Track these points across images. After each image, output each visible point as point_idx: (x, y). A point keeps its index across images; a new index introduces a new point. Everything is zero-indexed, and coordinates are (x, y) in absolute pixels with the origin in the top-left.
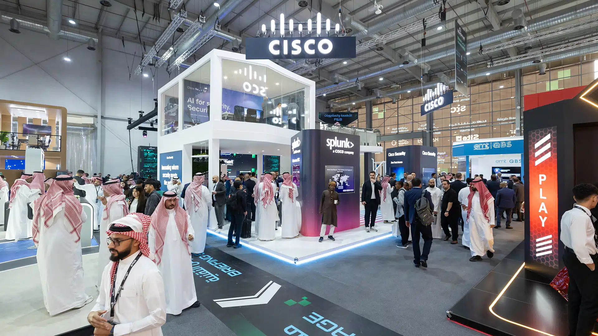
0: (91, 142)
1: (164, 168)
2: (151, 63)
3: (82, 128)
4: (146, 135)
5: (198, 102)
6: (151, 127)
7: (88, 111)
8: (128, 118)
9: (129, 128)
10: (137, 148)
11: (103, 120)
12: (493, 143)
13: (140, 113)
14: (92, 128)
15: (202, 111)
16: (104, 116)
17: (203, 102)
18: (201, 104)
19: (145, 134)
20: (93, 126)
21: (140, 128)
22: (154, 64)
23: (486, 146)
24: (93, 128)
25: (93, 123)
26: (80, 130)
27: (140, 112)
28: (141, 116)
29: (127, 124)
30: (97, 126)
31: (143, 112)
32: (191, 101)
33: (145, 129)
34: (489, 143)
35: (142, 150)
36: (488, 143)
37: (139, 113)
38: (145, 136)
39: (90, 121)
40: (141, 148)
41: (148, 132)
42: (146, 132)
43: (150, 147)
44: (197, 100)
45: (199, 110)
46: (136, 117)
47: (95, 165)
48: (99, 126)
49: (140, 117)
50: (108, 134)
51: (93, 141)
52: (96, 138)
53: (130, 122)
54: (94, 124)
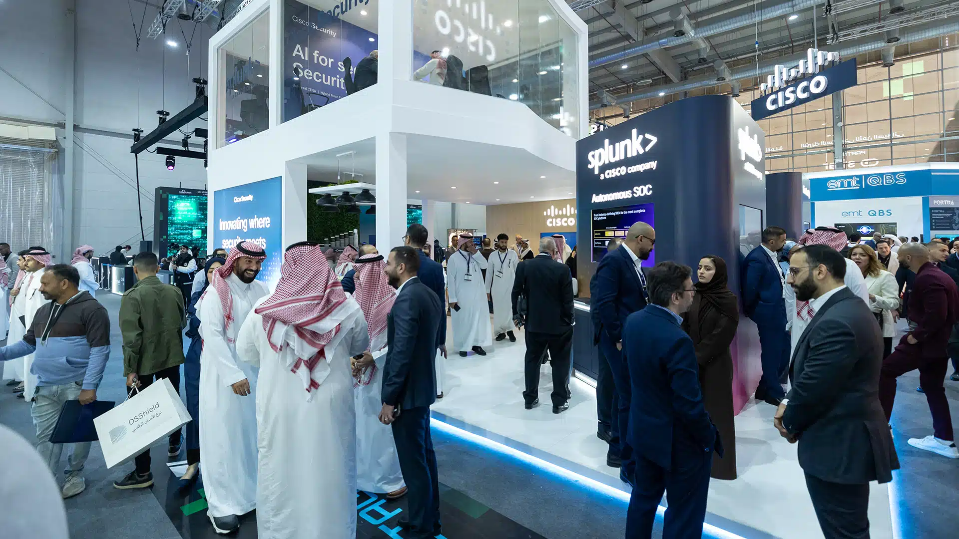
0: (50, 181)
1: (224, 225)
2: (185, 13)
3: (29, 148)
4: (173, 165)
5: (318, 58)
6: (184, 149)
7: (43, 113)
8: (134, 130)
9: (136, 150)
10: (154, 193)
11: (79, 134)
12: (867, 176)
13: (161, 116)
14: (53, 150)
15: (326, 81)
16: (81, 126)
17: (331, 60)
18: (326, 64)
19: (170, 163)
20: (54, 144)
21: (160, 151)
22: (191, 15)
23: (853, 183)
24: (56, 149)
25: (55, 139)
26: (24, 153)
27: (159, 112)
28: (162, 121)
29: (132, 142)
30: (63, 146)
31: (168, 114)
32: (301, 54)
33: (171, 155)
34: (860, 177)
35: (164, 196)
36: (857, 176)
37: (159, 115)
38: (171, 168)
39: (49, 134)
40: (161, 193)
41: (178, 159)
42: (173, 159)
43: (181, 189)
44: (316, 54)
45: (321, 78)
46: (150, 125)
47: (59, 229)
48: (68, 145)
49: (160, 123)
50: (88, 163)
51: (56, 177)
52: (61, 170)
53: (137, 137)
54: (57, 140)
